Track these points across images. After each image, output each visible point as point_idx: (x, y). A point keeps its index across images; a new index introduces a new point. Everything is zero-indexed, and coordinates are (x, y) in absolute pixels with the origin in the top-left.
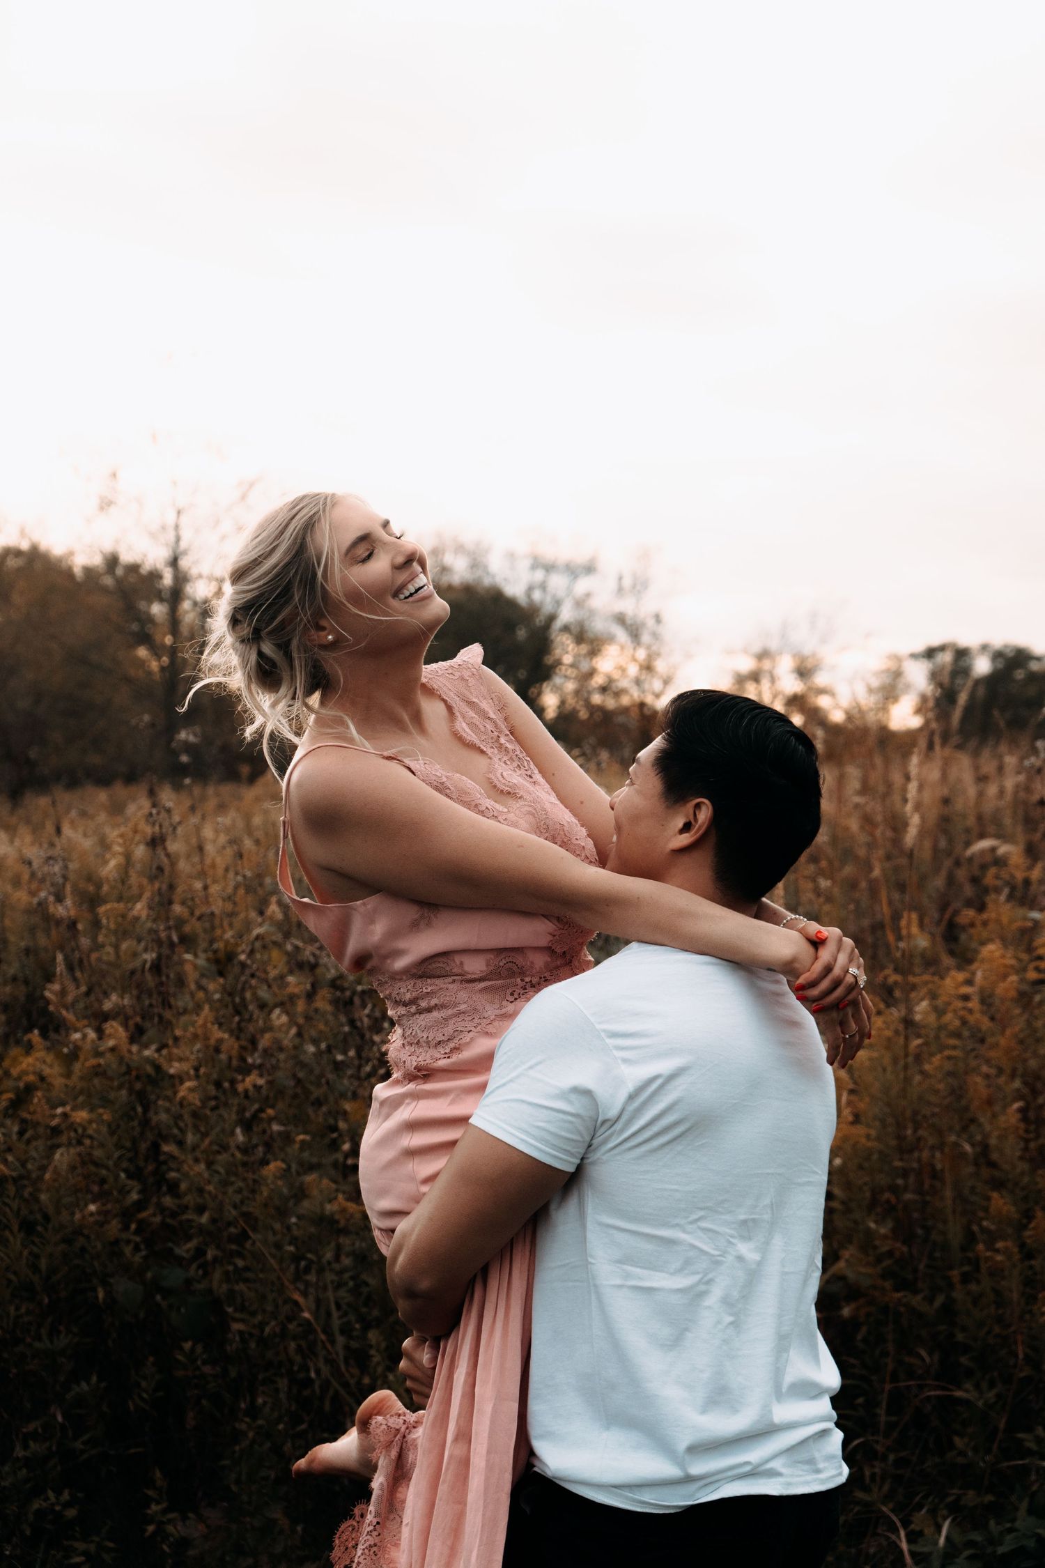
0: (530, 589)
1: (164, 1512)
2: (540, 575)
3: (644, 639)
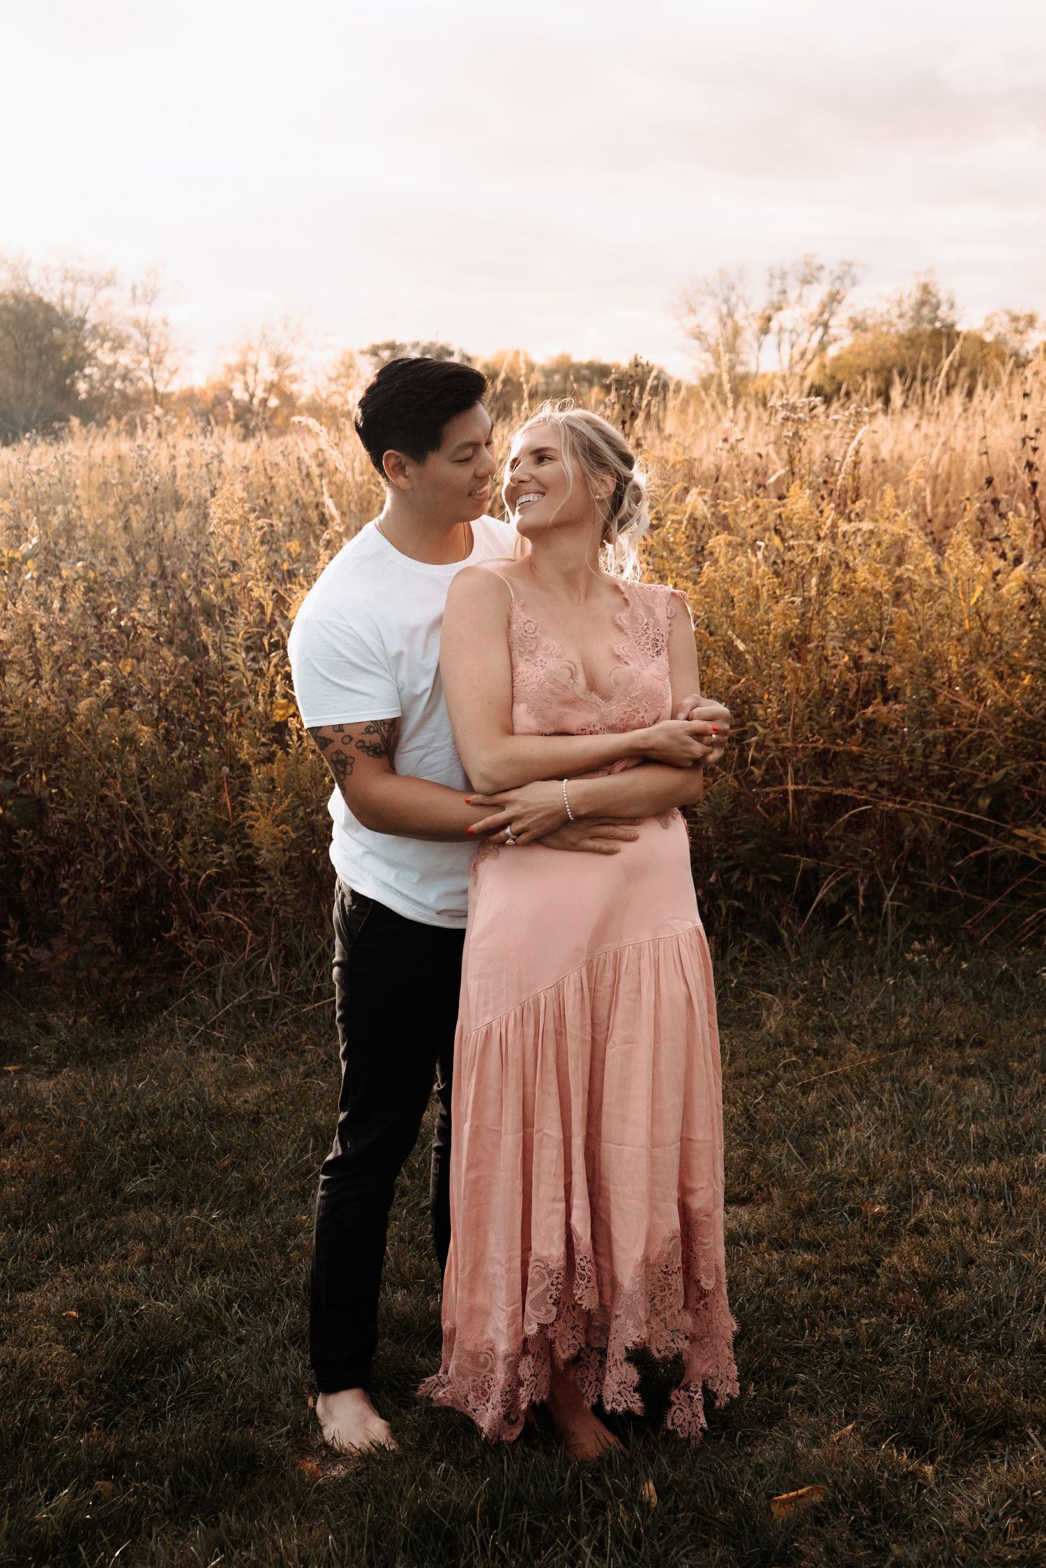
0: (62, 297)
1: (18, 944)
2: (69, 286)
3: (155, 338)
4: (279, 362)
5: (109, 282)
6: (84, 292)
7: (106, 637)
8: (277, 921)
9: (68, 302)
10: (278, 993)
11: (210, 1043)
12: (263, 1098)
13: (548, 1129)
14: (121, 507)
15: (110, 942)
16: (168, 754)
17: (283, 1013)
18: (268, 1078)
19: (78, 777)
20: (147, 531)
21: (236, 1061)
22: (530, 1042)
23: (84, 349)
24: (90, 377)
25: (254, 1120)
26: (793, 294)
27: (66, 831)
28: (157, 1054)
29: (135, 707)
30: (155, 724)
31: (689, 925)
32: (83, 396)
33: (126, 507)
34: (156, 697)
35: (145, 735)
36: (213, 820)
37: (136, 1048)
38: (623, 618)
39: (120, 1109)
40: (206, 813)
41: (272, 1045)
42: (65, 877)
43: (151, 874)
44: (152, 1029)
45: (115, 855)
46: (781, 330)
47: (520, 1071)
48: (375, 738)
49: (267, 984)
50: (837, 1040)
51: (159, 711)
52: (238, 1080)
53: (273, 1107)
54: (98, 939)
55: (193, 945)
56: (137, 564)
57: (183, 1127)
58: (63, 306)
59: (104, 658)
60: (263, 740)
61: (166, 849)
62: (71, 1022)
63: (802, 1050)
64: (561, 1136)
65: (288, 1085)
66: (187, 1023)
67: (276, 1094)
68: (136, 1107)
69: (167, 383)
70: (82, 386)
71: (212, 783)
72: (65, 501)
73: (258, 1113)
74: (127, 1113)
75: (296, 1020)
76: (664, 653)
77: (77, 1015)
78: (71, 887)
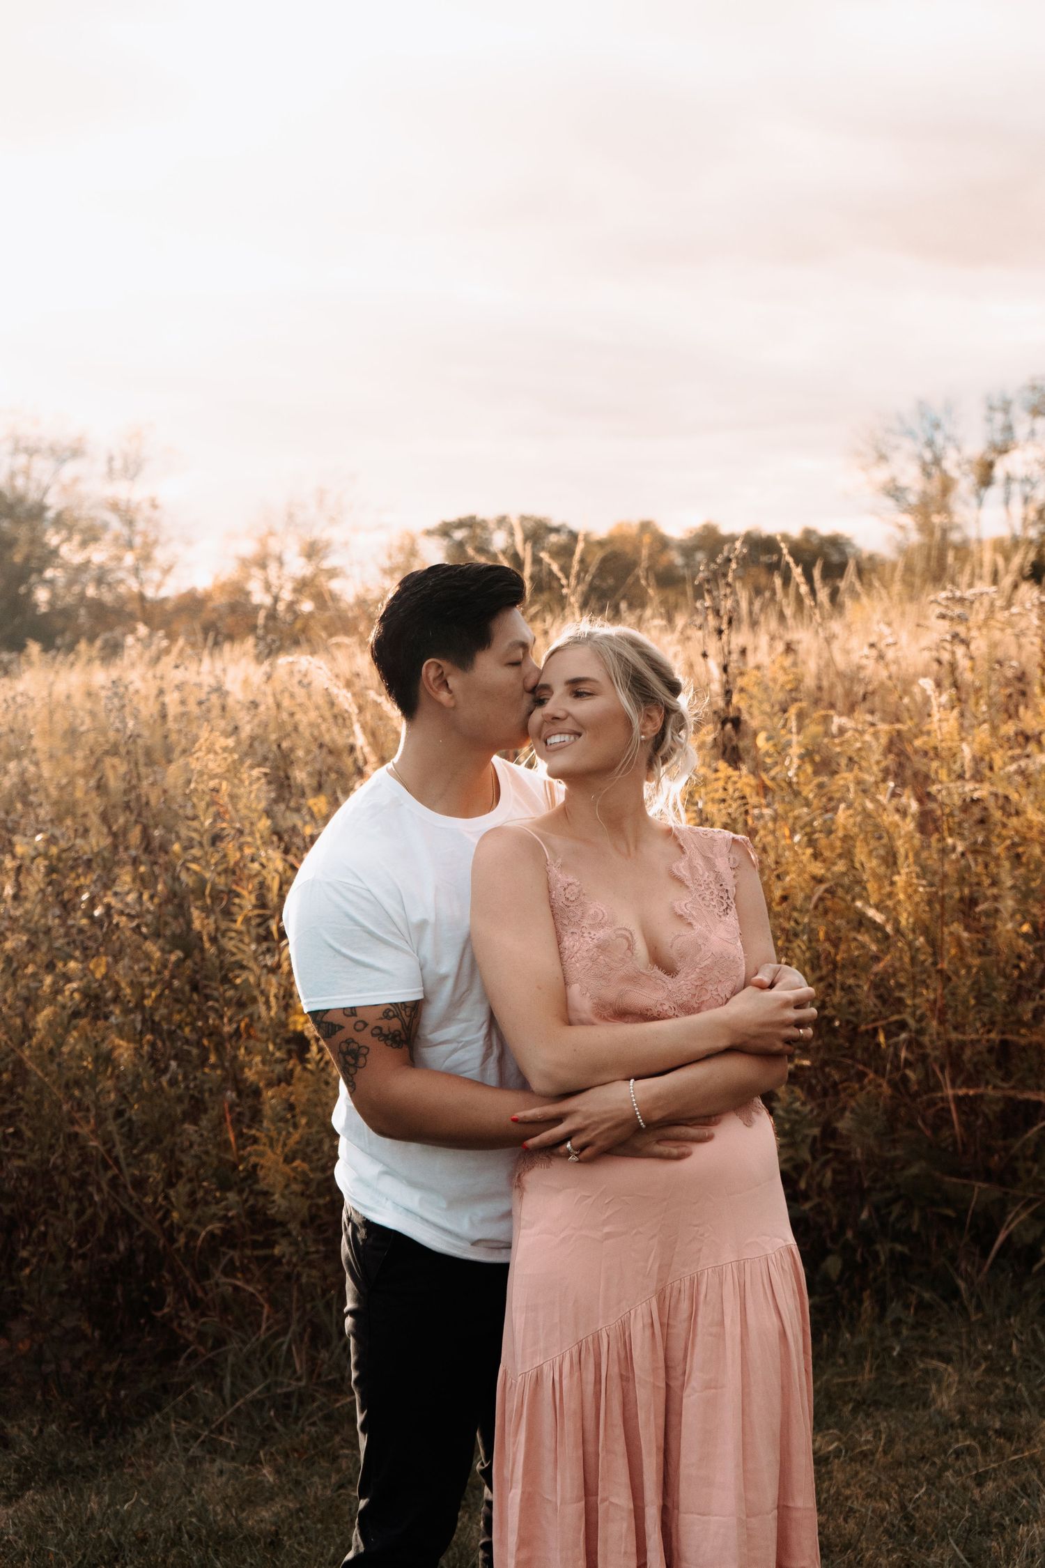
0: (13, 475)
2: (22, 460)
3: (140, 526)
4: (312, 551)
5: (76, 452)
6: (42, 468)
7: (74, 931)
8: (301, 1290)
9: (20, 482)
10: (303, 1383)
11: (216, 1452)
12: (283, 1515)
13: (615, 1497)
14: (92, 761)
15: (85, 1326)
16: (156, 1078)
17: (310, 1408)
18: (290, 1491)
19: (39, 1110)
20: (126, 792)
21: (250, 1472)
22: (590, 1389)
23: (44, 545)
24: (51, 583)
25: (272, 1543)
26: (1021, 431)
27: (26, 1183)
28: (149, 1468)
29: (113, 1019)
30: (136, 1039)
31: (780, 1242)
32: (43, 609)
33: (98, 761)
34: (139, 1006)
35: (124, 1051)
36: (216, 1163)
37: (120, 1463)
38: (681, 868)
39: (100, 1535)
40: (207, 1153)
41: (296, 1450)
42: (26, 1243)
43: (137, 1233)
44: (141, 1435)
45: (89, 1211)
46: (1009, 479)
47: (579, 1425)
48: (395, 1024)
49: (289, 1372)
50: (1025, 1418)
51: (144, 1021)
52: (253, 1497)
53: (296, 1527)
54: (69, 1322)
55: (193, 1325)
56: (115, 835)
57: (181, 1554)
58: (13, 488)
59: (72, 957)
60: (278, 1054)
61: (155, 1200)
62: (35, 1431)
63: (980, 1432)
64: (631, 1506)
65: (316, 1498)
66: (186, 1426)
67: (301, 1510)
68: (120, 1533)
69: (159, 586)
70: (42, 596)
71: (213, 1113)
72: (18, 756)
73: (277, 1533)
74: (109, 1540)
75: (327, 1418)
76: (733, 912)
77: (44, 1422)
78: (33, 1255)
